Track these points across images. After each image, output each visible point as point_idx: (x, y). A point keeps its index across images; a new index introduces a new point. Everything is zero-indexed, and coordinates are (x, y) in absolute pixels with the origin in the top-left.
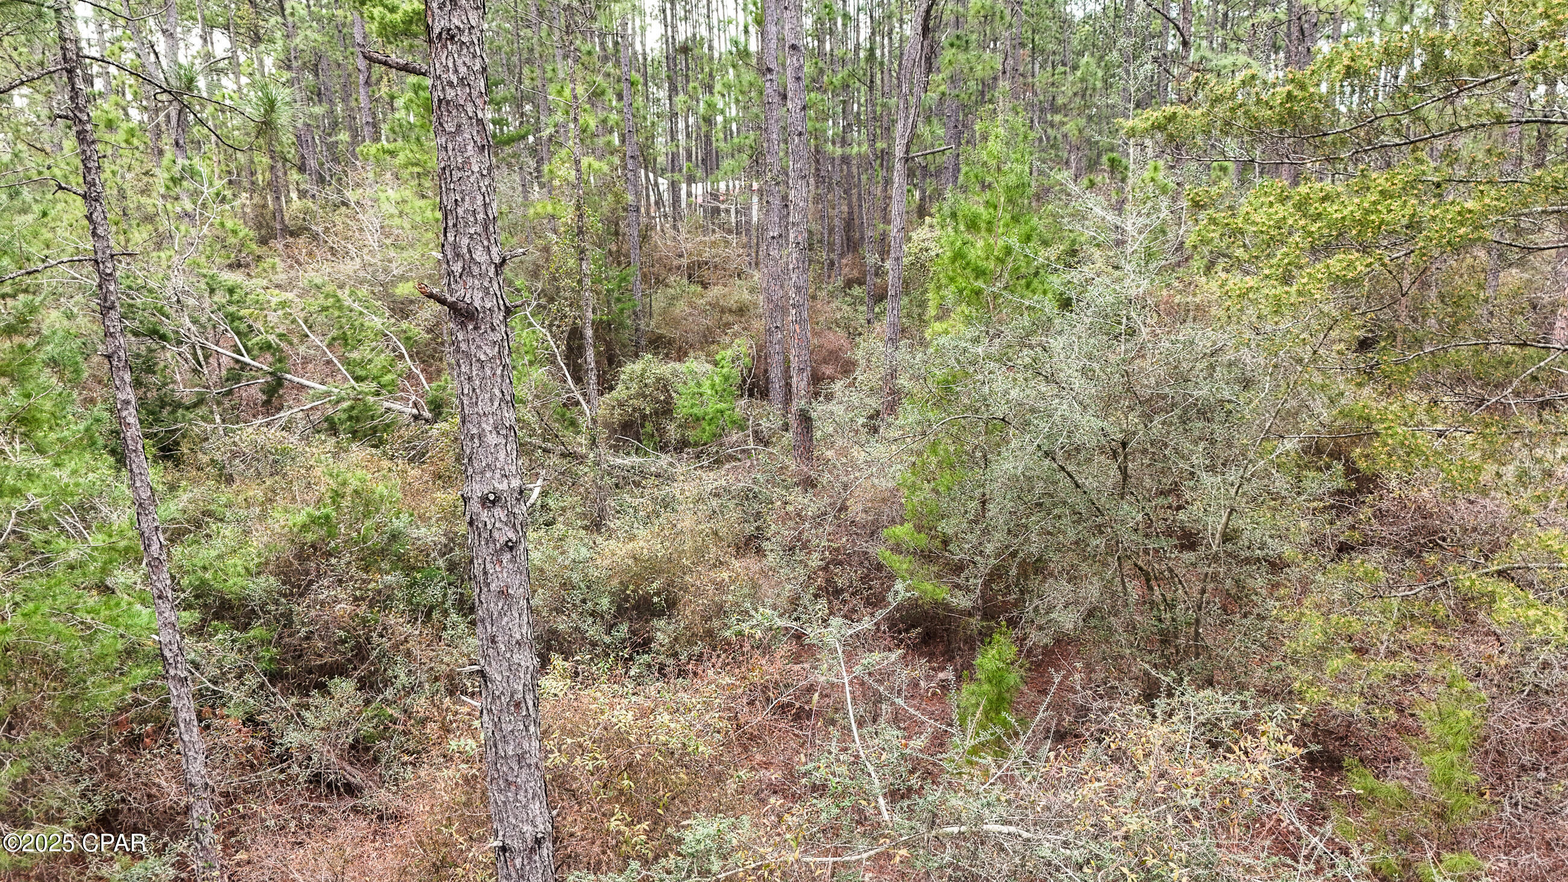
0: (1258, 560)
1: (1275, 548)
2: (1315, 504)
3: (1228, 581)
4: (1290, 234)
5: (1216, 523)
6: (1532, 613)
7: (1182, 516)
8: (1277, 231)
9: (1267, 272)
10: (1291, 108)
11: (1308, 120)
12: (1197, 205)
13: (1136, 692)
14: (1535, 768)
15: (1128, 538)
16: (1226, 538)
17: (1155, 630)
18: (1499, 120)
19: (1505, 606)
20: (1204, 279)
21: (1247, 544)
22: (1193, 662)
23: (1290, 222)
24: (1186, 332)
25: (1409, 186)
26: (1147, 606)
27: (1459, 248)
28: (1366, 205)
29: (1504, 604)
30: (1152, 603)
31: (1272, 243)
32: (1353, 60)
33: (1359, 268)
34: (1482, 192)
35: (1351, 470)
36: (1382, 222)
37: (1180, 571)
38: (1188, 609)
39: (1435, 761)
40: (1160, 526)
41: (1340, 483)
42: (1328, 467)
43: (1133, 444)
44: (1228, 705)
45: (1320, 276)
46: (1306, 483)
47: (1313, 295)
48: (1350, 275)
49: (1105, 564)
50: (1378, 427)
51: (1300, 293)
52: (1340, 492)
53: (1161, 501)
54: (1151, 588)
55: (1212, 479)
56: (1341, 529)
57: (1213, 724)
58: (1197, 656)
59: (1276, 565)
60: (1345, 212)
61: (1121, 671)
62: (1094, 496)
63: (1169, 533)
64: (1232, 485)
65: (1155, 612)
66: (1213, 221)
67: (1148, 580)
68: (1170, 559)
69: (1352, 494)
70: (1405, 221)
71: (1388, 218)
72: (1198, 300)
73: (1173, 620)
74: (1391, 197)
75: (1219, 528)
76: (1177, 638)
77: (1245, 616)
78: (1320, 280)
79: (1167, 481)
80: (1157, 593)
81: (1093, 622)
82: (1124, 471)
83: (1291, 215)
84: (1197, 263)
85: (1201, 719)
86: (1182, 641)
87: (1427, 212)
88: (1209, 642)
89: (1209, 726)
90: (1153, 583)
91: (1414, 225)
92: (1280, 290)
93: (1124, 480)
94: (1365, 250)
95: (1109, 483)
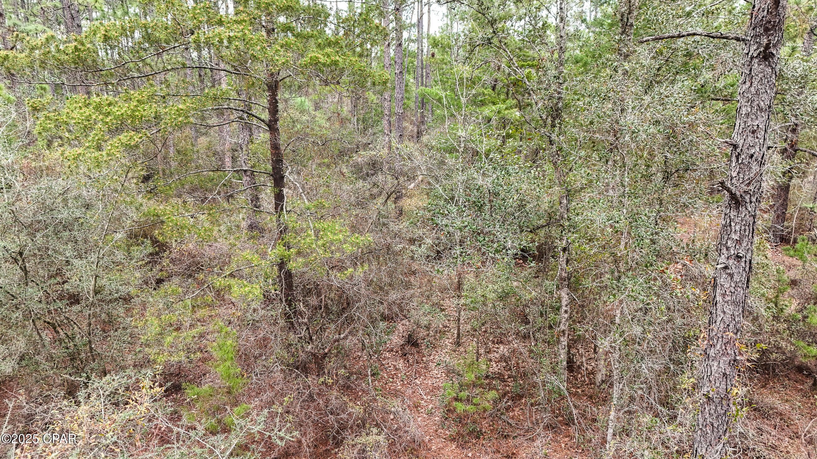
0: (116, 299)
1: (124, 290)
2: (140, 263)
3: (103, 315)
4: (96, 123)
5: (89, 285)
6: (247, 289)
7: (66, 286)
8: (87, 123)
9: (87, 144)
10: (79, 55)
11: (90, 62)
12: (35, 109)
13: (62, 393)
14: (261, 355)
15: (36, 307)
16: (96, 292)
17: (66, 355)
18: (184, 66)
19: (236, 289)
20: (47, 151)
21: (108, 292)
22: (93, 365)
23: (94, 117)
24: (44, 182)
25: (151, 97)
26: (57, 343)
27: (180, 127)
28: (132, 107)
29: (235, 288)
30: (61, 341)
31: (87, 129)
32: (106, 32)
33: (136, 139)
34: (185, 100)
35: (155, 242)
36: (142, 116)
37: (73, 317)
38: (82, 337)
39: (221, 369)
40: (55, 296)
41: (150, 250)
42: (143, 243)
43: (26, 253)
44: (120, 380)
45: (117, 145)
46: (133, 254)
47: (115, 155)
48: (132, 143)
49: (24, 327)
50: (164, 218)
51: (108, 155)
52: (151, 254)
53: (53, 281)
54: (57, 332)
55: (80, 262)
56: (156, 273)
57: (115, 393)
58: (94, 361)
59: (127, 299)
60: (122, 112)
61: (49, 385)
62: (8, 288)
63: (61, 298)
64: (93, 263)
65: (63, 345)
66: (47, 118)
67: (55, 328)
68: (66, 312)
69: (157, 254)
70: (153, 115)
71: (145, 113)
72: (47, 163)
73: (75, 345)
74: (143, 103)
75: (91, 288)
76: (79, 354)
77: (116, 331)
78: (117, 147)
79: (53, 269)
80: (62, 333)
81: (24, 363)
82: (24, 269)
83: (94, 113)
84: (41, 143)
85: (107, 393)
86: (83, 355)
87: (163, 111)
88: (99, 351)
89: (112, 395)
90: (58, 329)
91: (157, 117)
92: (97, 154)
93: (26, 274)
94: (136, 130)
95: (16, 278)
